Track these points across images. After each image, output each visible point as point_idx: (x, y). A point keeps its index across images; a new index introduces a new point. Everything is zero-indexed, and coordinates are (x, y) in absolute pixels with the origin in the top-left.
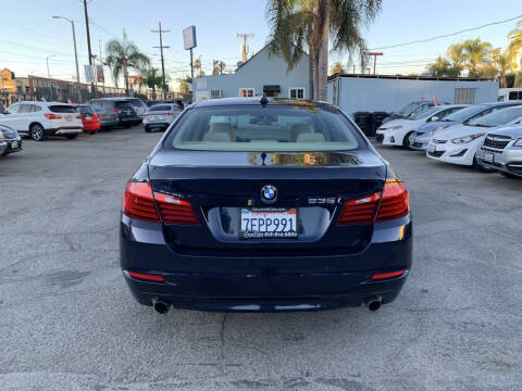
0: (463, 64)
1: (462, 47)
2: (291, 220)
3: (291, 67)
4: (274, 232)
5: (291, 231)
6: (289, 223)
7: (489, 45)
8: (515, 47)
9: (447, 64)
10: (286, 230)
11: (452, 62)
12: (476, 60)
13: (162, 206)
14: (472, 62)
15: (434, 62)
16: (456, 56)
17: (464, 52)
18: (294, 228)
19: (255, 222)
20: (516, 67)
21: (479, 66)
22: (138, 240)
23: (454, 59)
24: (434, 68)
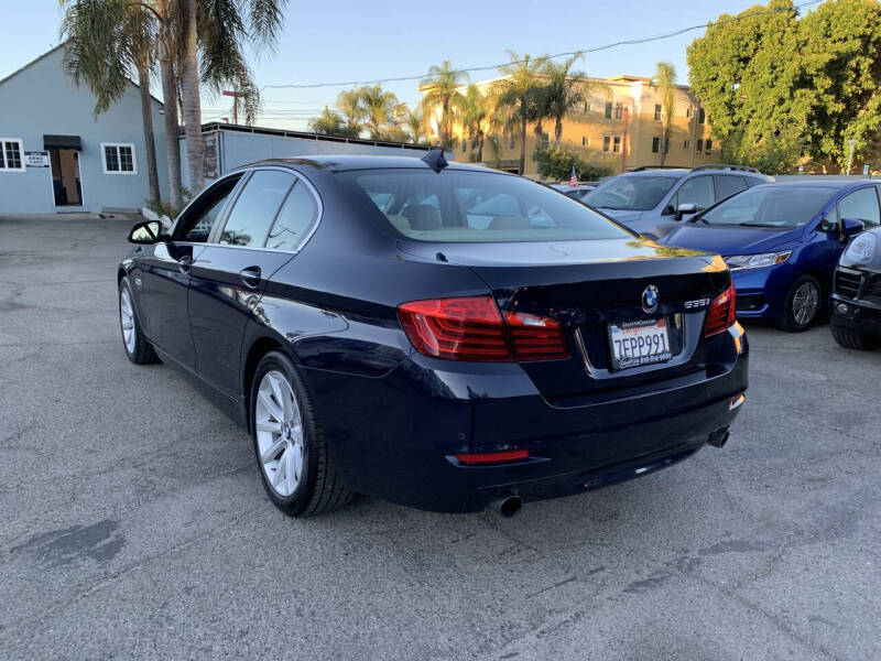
0: (361, 122)
1: (357, 95)
2: (662, 336)
3: (104, 104)
4: (649, 355)
5: (664, 352)
6: (661, 339)
7: (392, 96)
8: (430, 104)
9: (338, 121)
10: (659, 351)
11: (345, 118)
12: (379, 119)
13: (515, 333)
14: (374, 120)
15: (320, 116)
16: (350, 108)
17: (361, 104)
18: (667, 348)
19: (628, 344)
20: (433, 132)
21: (384, 128)
22: (458, 396)
23: (348, 115)
24: (320, 124)
